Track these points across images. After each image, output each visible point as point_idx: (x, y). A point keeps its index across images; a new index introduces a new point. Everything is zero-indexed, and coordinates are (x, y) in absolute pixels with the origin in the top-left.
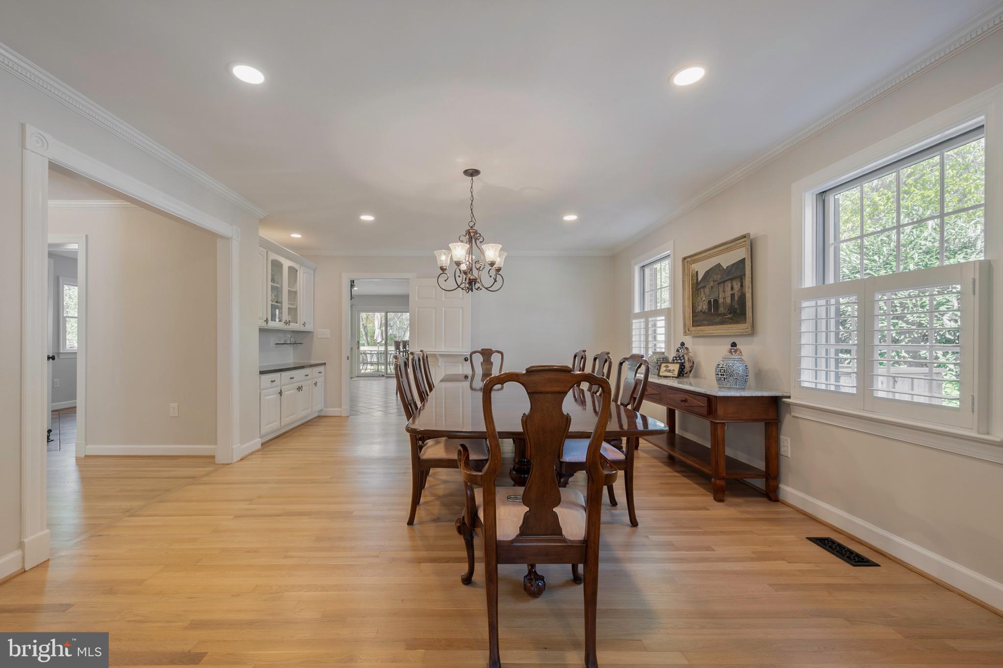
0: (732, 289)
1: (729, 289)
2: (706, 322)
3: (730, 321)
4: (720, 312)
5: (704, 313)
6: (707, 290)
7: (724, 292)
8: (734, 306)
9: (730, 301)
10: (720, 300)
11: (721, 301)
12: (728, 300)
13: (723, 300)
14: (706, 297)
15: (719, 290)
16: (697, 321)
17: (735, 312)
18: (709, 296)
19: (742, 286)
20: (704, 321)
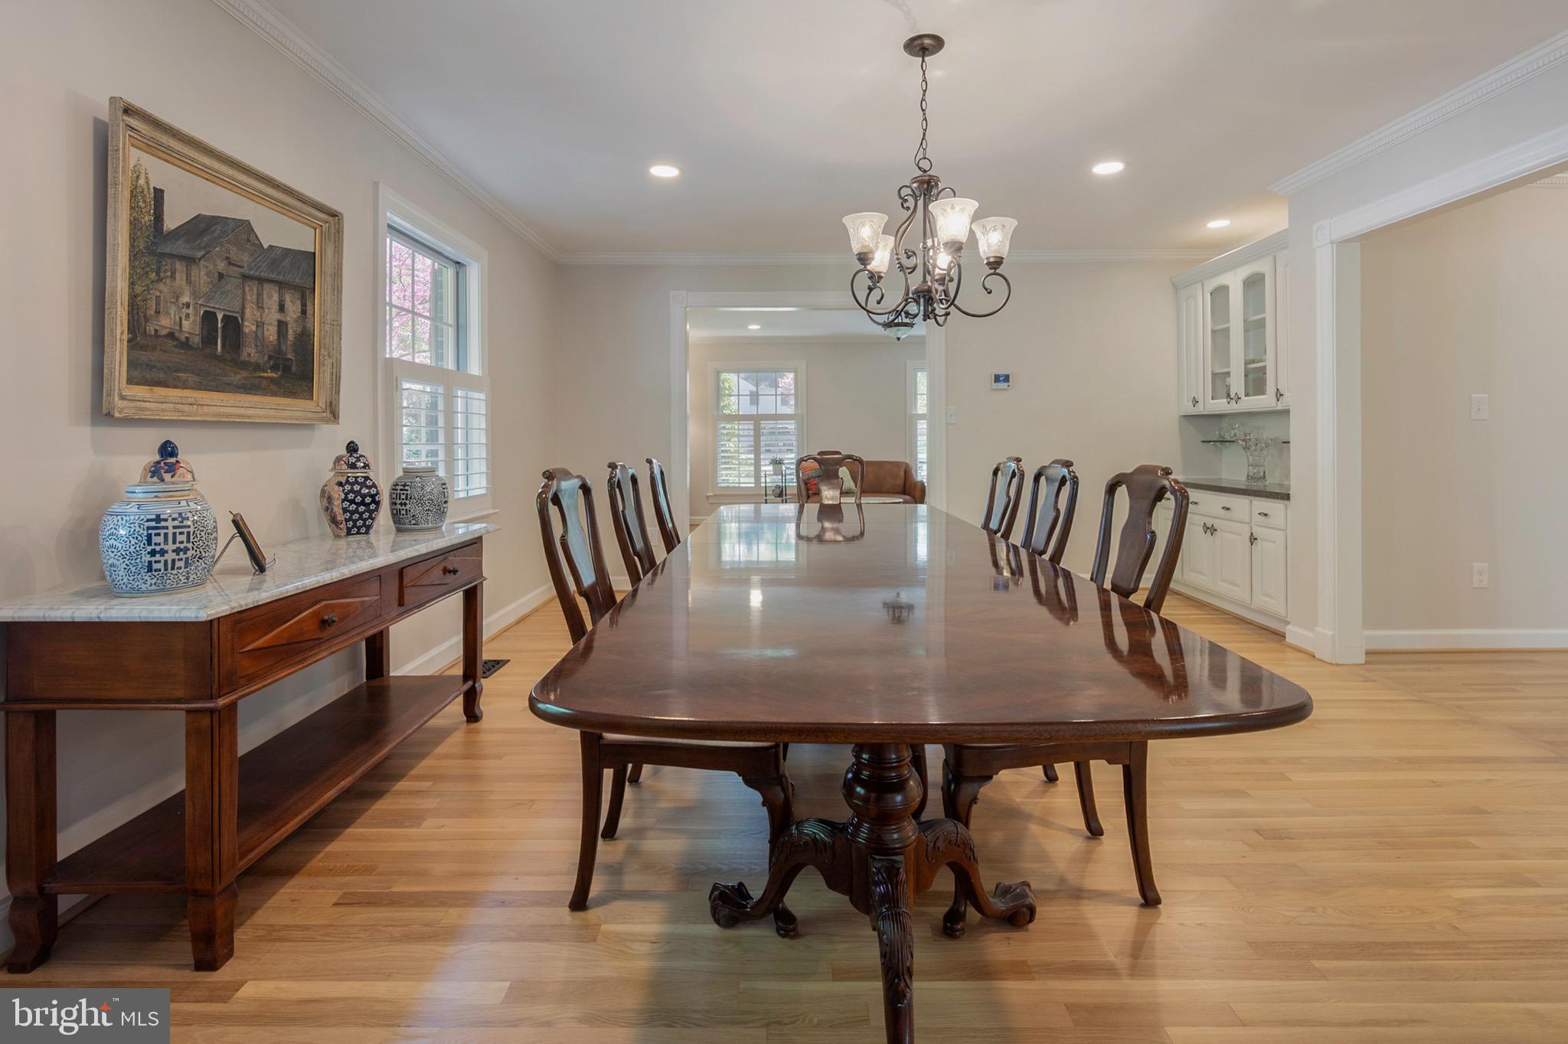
0: (282, 308)
1: (275, 307)
2: (192, 378)
3: (274, 388)
4: (244, 357)
5: (185, 345)
6: (202, 276)
7: (260, 307)
8: (286, 354)
9: (276, 337)
10: (246, 323)
11: (249, 327)
12: (271, 333)
13: (254, 328)
14: (195, 294)
15: (244, 292)
16: (150, 366)
17: (287, 369)
18: (209, 297)
19: (304, 312)
20: (185, 371)
